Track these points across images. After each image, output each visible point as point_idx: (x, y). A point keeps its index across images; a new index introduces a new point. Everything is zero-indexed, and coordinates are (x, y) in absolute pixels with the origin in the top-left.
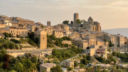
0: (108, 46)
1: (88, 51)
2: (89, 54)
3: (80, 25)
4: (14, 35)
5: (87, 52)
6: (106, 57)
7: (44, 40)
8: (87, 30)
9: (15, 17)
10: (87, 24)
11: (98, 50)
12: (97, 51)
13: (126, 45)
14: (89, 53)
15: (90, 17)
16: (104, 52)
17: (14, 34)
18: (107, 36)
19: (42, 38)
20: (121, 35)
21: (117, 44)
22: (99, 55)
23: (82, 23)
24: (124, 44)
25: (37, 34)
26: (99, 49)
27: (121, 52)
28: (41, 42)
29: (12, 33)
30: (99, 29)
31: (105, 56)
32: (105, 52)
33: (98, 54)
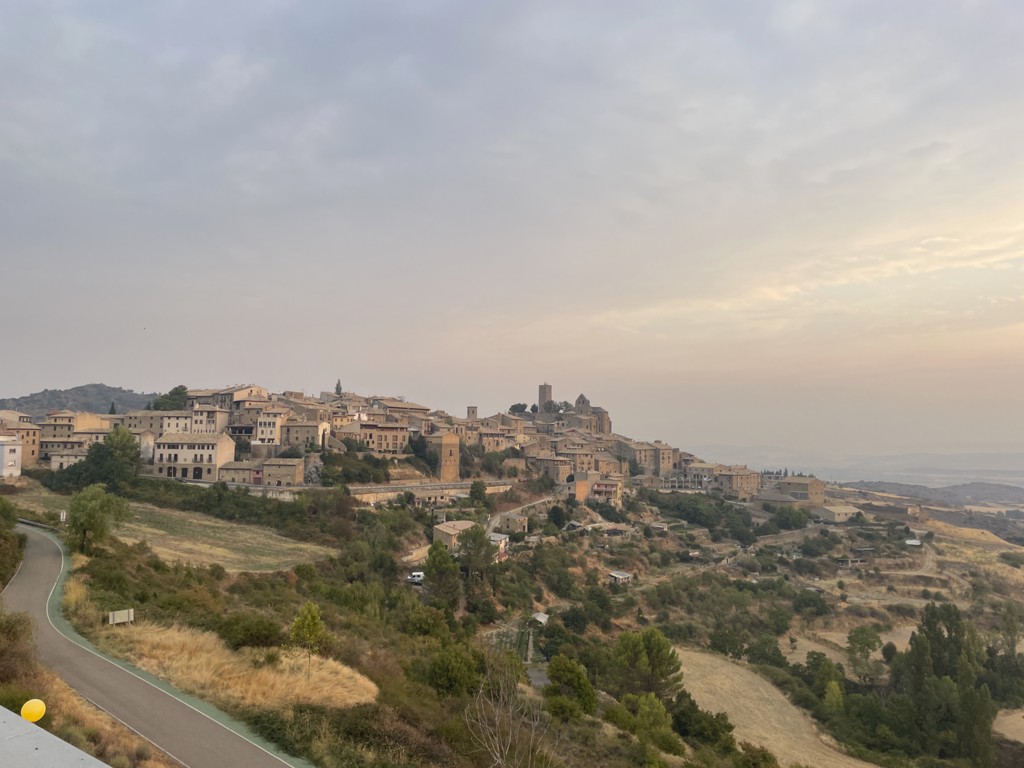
0: (628, 474)
1: (569, 488)
2: (573, 496)
3: (554, 415)
4: (371, 446)
5: (567, 492)
6: (620, 502)
7: (451, 458)
8: (574, 431)
9: (379, 396)
10: (573, 412)
11: (599, 485)
12: (596, 487)
13: (677, 471)
14: (571, 492)
15: (582, 396)
16: (614, 489)
17: (371, 443)
18: (626, 446)
19: (445, 452)
20: (664, 443)
21: (652, 467)
22: (601, 499)
23: (561, 411)
24: (671, 467)
25: (434, 441)
26: (601, 482)
27: (661, 491)
28: (443, 463)
29: (365, 441)
30: (606, 428)
31: (617, 502)
32: (615, 492)
33: (597, 496)
